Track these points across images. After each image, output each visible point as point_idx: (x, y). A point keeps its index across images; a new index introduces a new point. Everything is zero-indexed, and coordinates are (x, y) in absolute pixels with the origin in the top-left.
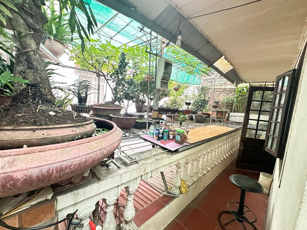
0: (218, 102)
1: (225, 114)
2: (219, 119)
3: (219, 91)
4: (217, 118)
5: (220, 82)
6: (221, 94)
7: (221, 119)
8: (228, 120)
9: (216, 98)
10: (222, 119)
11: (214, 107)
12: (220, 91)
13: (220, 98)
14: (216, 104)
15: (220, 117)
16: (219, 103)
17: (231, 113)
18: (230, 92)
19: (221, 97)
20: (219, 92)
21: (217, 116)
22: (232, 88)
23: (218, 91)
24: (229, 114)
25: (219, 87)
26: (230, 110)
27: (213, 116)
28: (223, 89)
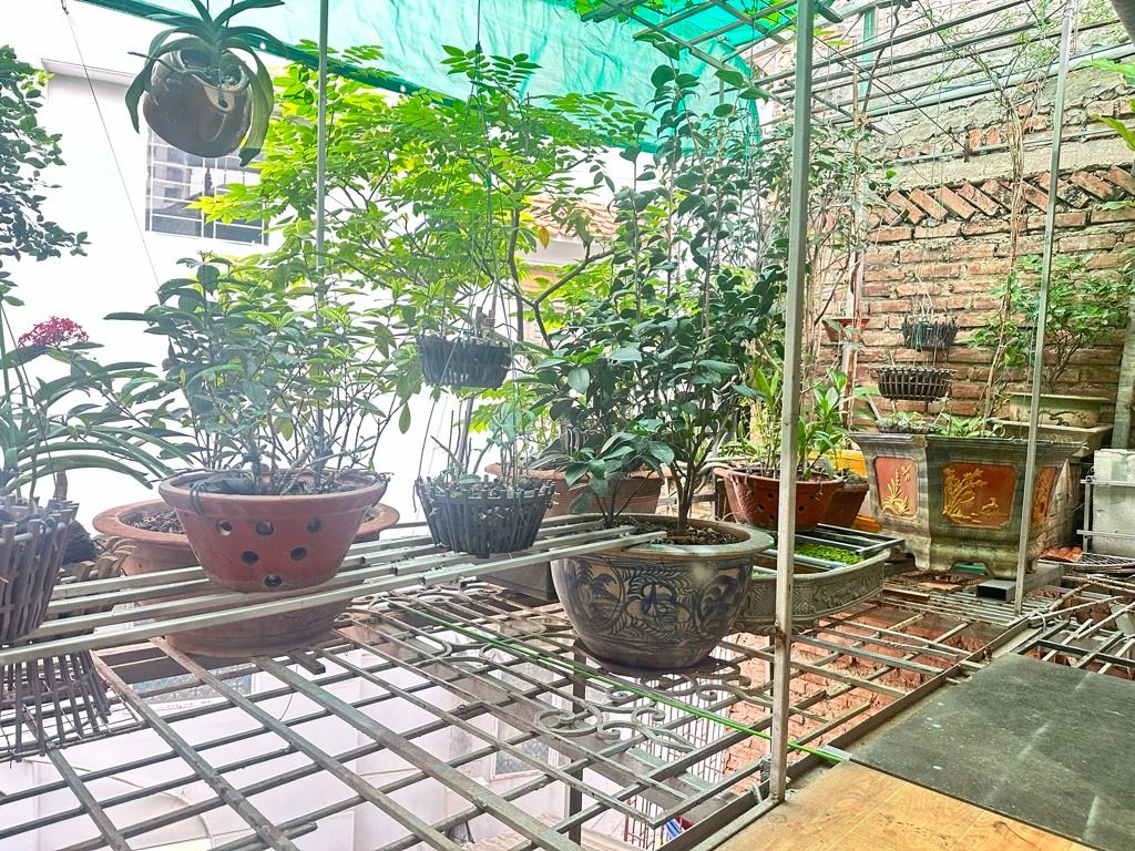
0: (948, 332)
1: (1037, 481)
2: (967, 552)
3: (950, 214)
4: (936, 536)
5: (961, 120)
6: (979, 247)
7: (995, 543)
8: (1073, 541)
9: (924, 288)
10: (1013, 543)
11: (896, 387)
12: (966, 212)
13: (960, 285)
14: (923, 356)
15: (980, 527)
16: (961, 337)
17: (1105, 461)
18: (1074, 215)
19: (976, 272)
20: (953, 227)
21: (935, 505)
22: (1091, 169)
23: (937, 211)
24: (1084, 466)
25: (955, 170)
26: (1089, 415)
27: (895, 504)
28: (990, 188)
